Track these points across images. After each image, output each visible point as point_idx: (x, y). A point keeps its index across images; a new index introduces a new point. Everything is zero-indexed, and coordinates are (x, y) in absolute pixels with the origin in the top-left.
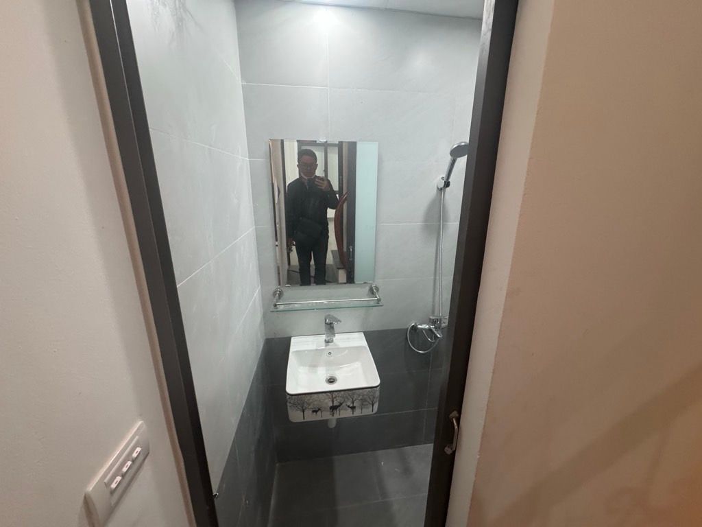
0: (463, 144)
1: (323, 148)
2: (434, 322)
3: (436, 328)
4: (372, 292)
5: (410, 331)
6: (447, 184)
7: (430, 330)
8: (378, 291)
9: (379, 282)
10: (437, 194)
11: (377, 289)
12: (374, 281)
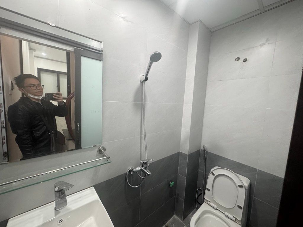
0: (157, 52)
1: (56, 75)
2: (143, 165)
3: (146, 169)
4: (101, 152)
5: (128, 174)
6: (146, 79)
7: (142, 170)
8: (105, 151)
9: (105, 144)
10: (140, 85)
11: (104, 149)
12: (101, 144)
